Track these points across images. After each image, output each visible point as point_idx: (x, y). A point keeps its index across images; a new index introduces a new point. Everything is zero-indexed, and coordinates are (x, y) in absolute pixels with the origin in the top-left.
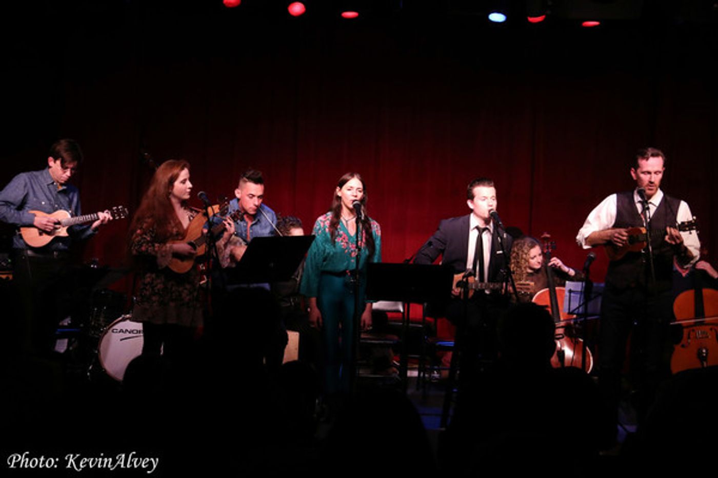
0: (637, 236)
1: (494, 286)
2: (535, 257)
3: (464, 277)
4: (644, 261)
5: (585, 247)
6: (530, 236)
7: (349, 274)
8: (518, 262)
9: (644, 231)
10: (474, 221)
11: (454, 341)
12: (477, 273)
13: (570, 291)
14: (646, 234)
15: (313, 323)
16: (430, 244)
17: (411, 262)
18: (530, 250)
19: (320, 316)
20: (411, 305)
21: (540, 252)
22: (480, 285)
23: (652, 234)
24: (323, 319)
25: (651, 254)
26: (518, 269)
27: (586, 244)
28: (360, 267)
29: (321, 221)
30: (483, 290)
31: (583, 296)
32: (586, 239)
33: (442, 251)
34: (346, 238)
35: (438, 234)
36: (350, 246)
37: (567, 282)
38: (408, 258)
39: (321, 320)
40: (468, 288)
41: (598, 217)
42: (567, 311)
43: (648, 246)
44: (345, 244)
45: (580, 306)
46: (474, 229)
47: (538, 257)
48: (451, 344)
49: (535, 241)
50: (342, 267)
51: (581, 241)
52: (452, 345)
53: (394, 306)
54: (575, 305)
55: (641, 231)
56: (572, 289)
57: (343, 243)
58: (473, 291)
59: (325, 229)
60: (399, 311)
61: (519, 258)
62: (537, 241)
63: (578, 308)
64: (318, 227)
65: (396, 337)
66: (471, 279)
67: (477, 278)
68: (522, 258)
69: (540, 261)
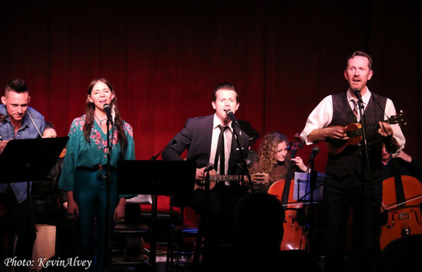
0: (354, 131)
1: (233, 178)
2: (281, 150)
3: (205, 171)
4: (361, 153)
5: (308, 144)
6: (279, 132)
7: (101, 168)
8: (267, 153)
9: (360, 126)
10: (217, 121)
11: (198, 229)
12: (218, 167)
13: (299, 181)
14: (361, 129)
15: (70, 215)
16: (174, 142)
17: (159, 158)
18: (278, 143)
19: (77, 208)
20: (158, 197)
21: (285, 147)
22: (220, 177)
23: (367, 129)
24: (79, 209)
25: (366, 146)
26: (267, 160)
27: (308, 141)
28: (111, 162)
29: (76, 121)
30: (224, 182)
31: (309, 185)
32: (308, 136)
33: (188, 146)
34: (99, 136)
35: (184, 131)
36: (103, 143)
37: (296, 173)
38: (155, 155)
39: (78, 212)
40: (209, 180)
41: (317, 117)
42: (297, 199)
43: (363, 140)
44: (99, 141)
45: (306, 194)
46: (216, 127)
47: (283, 151)
48: (195, 231)
49: (283, 137)
50: (95, 161)
51: (304, 139)
52: (197, 232)
53: (144, 199)
54: (302, 193)
55: (356, 127)
56: (300, 179)
57: (96, 140)
58: (215, 183)
59: (79, 128)
60: (148, 203)
61: (268, 150)
62: (284, 137)
63: (305, 196)
64: (73, 126)
65: (146, 227)
66: (212, 173)
67: (218, 172)
68: (271, 150)
69: (285, 155)
